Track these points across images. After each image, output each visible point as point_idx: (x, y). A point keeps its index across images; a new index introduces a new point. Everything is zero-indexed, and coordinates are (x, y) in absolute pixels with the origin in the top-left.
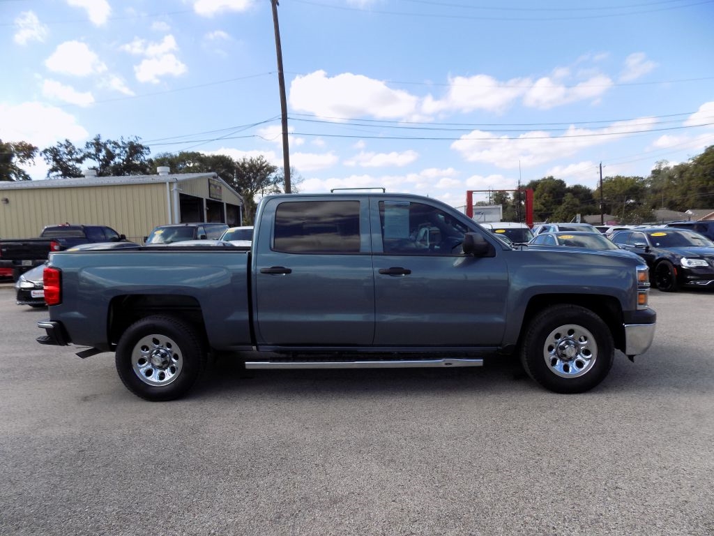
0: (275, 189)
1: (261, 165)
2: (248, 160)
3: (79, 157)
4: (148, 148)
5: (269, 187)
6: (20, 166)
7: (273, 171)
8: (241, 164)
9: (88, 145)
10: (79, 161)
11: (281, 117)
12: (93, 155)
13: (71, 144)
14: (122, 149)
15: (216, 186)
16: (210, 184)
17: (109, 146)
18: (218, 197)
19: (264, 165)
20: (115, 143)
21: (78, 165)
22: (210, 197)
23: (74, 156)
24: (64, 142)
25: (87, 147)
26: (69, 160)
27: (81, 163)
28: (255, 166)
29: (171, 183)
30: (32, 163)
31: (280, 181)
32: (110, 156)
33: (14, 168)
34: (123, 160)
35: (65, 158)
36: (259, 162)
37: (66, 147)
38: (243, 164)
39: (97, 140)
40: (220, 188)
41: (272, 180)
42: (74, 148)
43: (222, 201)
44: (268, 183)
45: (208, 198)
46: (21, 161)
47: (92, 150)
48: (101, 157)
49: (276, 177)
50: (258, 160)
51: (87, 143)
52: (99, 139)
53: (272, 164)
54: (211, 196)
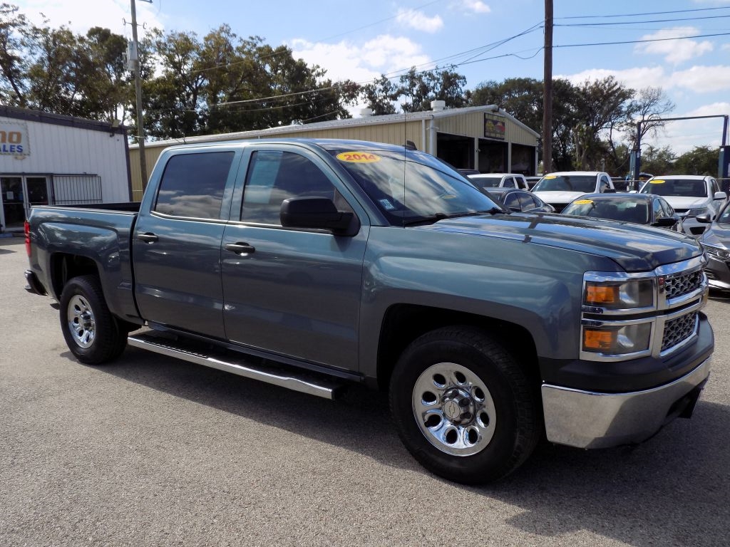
0: (629, 121)
1: (609, 89)
2: (592, 84)
3: (394, 93)
4: (464, 78)
5: (620, 119)
6: (346, 107)
7: (629, 97)
8: (582, 89)
9: (403, 79)
10: (394, 98)
11: (544, 24)
12: (406, 90)
13: (387, 79)
14: (436, 81)
15: (495, 122)
16: (486, 121)
17: (425, 79)
18: (498, 136)
19: (615, 89)
20: (430, 75)
21: (392, 103)
22: (485, 136)
23: (389, 93)
24: (380, 78)
25: (402, 81)
26: (385, 98)
27: (396, 100)
28: (601, 91)
29: (427, 121)
30: (355, 102)
31: (636, 110)
32: (425, 90)
33: (341, 108)
34: (436, 93)
35: (380, 95)
36: (607, 84)
37: (382, 84)
38: (585, 89)
39: (412, 72)
40: (503, 124)
41: (624, 109)
42: (389, 83)
43: (505, 141)
44: (619, 113)
45: (482, 137)
46: (347, 102)
47: (406, 84)
48: (415, 93)
49: (631, 105)
50: (606, 82)
51: (402, 77)
52: (414, 71)
53: (626, 88)
54: (487, 134)
